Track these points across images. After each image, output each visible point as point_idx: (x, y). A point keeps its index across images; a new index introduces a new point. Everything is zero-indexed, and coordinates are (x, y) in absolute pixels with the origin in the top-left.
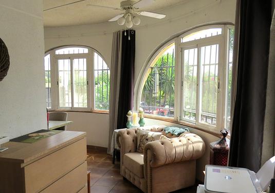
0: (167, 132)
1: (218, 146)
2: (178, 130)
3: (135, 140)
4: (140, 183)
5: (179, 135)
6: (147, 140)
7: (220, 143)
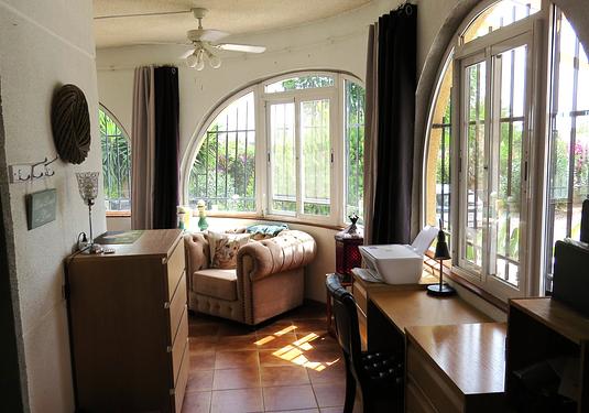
0: (253, 233)
1: (348, 236)
2: (272, 229)
3: (207, 249)
4: (231, 309)
5: (276, 234)
6: (228, 246)
7: (350, 232)
